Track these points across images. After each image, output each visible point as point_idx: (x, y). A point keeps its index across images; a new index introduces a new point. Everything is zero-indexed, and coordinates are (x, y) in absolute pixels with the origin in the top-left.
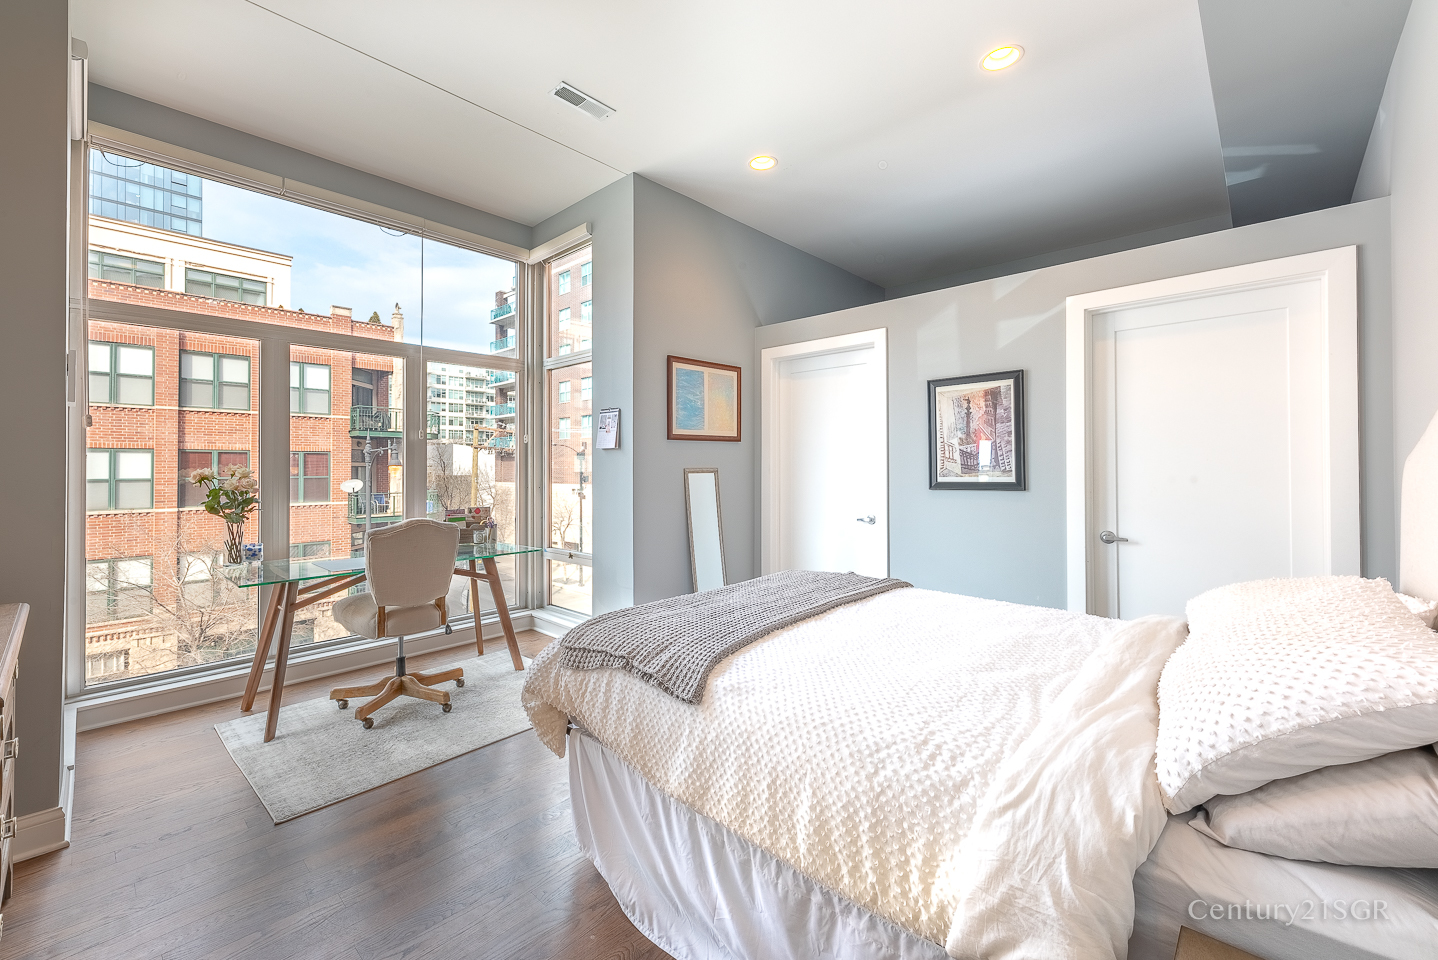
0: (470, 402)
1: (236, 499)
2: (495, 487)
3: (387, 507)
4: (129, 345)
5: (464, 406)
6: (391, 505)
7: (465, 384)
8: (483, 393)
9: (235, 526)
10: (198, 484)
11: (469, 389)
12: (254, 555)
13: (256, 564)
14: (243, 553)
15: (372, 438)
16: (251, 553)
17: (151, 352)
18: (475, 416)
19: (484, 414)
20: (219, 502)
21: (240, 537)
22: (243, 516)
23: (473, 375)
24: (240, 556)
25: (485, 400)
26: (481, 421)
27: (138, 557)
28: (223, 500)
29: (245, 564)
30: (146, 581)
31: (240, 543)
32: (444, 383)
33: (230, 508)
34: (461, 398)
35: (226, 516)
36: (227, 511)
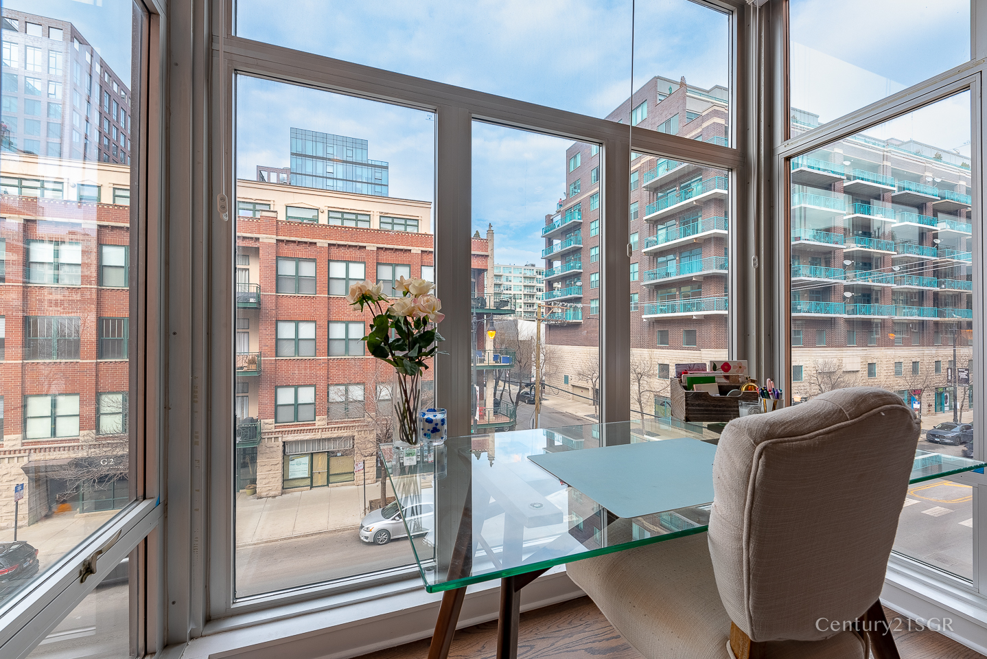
0: (526, 293)
1: (410, 333)
2: (545, 348)
3: (484, 360)
4: (355, 262)
5: (523, 296)
6: (486, 358)
7: (523, 281)
8: (534, 286)
9: (408, 378)
10: (358, 305)
11: (525, 284)
12: (435, 430)
13: (438, 443)
14: (420, 425)
15: (477, 313)
16: (431, 426)
17: (363, 265)
18: (529, 301)
19: (535, 300)
20: (387, 338)
21: (416, 398)
22: (420, 363)
23: (528, 275)
24: (415, 430)
25: (535, 290)
26: (533, 305)
27: (358, 384)
28: (393, 335)
29: (423, 442)
30: (361, 398)
31: (415, 409)
32: (510, 281)
33: (401, 348)
34: (521, 290)
35: (397, 362)
36: (399, 354)
